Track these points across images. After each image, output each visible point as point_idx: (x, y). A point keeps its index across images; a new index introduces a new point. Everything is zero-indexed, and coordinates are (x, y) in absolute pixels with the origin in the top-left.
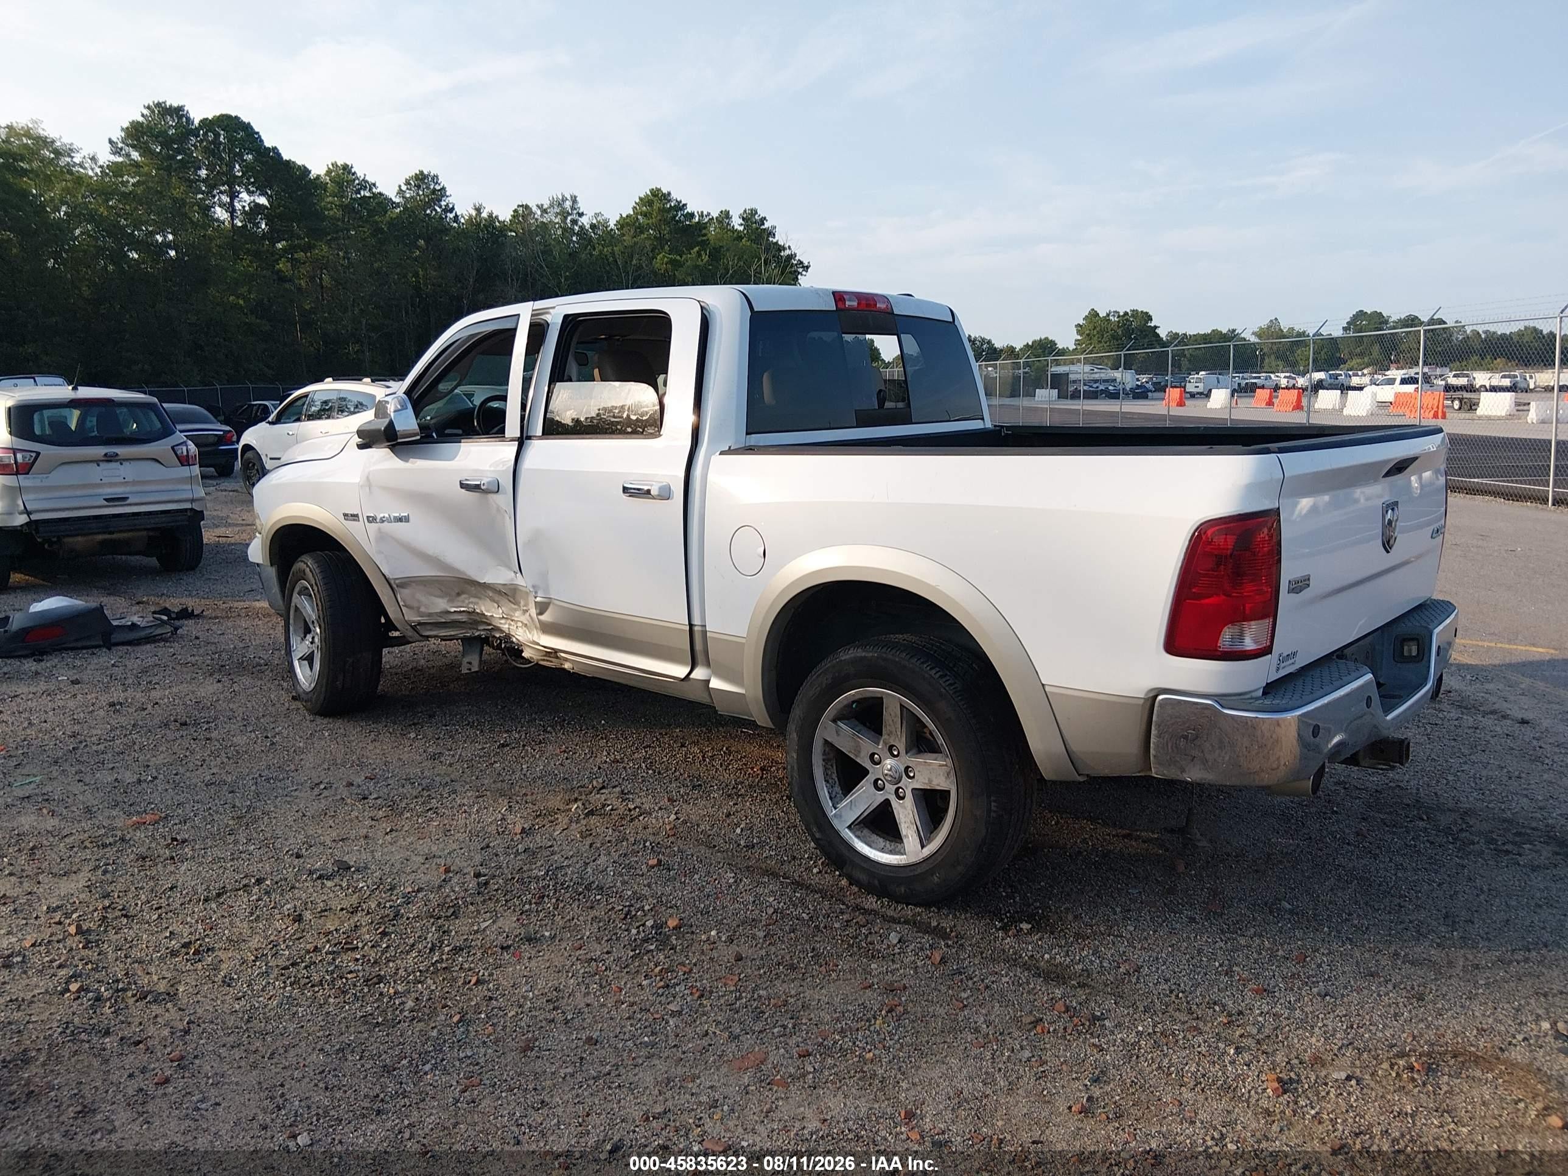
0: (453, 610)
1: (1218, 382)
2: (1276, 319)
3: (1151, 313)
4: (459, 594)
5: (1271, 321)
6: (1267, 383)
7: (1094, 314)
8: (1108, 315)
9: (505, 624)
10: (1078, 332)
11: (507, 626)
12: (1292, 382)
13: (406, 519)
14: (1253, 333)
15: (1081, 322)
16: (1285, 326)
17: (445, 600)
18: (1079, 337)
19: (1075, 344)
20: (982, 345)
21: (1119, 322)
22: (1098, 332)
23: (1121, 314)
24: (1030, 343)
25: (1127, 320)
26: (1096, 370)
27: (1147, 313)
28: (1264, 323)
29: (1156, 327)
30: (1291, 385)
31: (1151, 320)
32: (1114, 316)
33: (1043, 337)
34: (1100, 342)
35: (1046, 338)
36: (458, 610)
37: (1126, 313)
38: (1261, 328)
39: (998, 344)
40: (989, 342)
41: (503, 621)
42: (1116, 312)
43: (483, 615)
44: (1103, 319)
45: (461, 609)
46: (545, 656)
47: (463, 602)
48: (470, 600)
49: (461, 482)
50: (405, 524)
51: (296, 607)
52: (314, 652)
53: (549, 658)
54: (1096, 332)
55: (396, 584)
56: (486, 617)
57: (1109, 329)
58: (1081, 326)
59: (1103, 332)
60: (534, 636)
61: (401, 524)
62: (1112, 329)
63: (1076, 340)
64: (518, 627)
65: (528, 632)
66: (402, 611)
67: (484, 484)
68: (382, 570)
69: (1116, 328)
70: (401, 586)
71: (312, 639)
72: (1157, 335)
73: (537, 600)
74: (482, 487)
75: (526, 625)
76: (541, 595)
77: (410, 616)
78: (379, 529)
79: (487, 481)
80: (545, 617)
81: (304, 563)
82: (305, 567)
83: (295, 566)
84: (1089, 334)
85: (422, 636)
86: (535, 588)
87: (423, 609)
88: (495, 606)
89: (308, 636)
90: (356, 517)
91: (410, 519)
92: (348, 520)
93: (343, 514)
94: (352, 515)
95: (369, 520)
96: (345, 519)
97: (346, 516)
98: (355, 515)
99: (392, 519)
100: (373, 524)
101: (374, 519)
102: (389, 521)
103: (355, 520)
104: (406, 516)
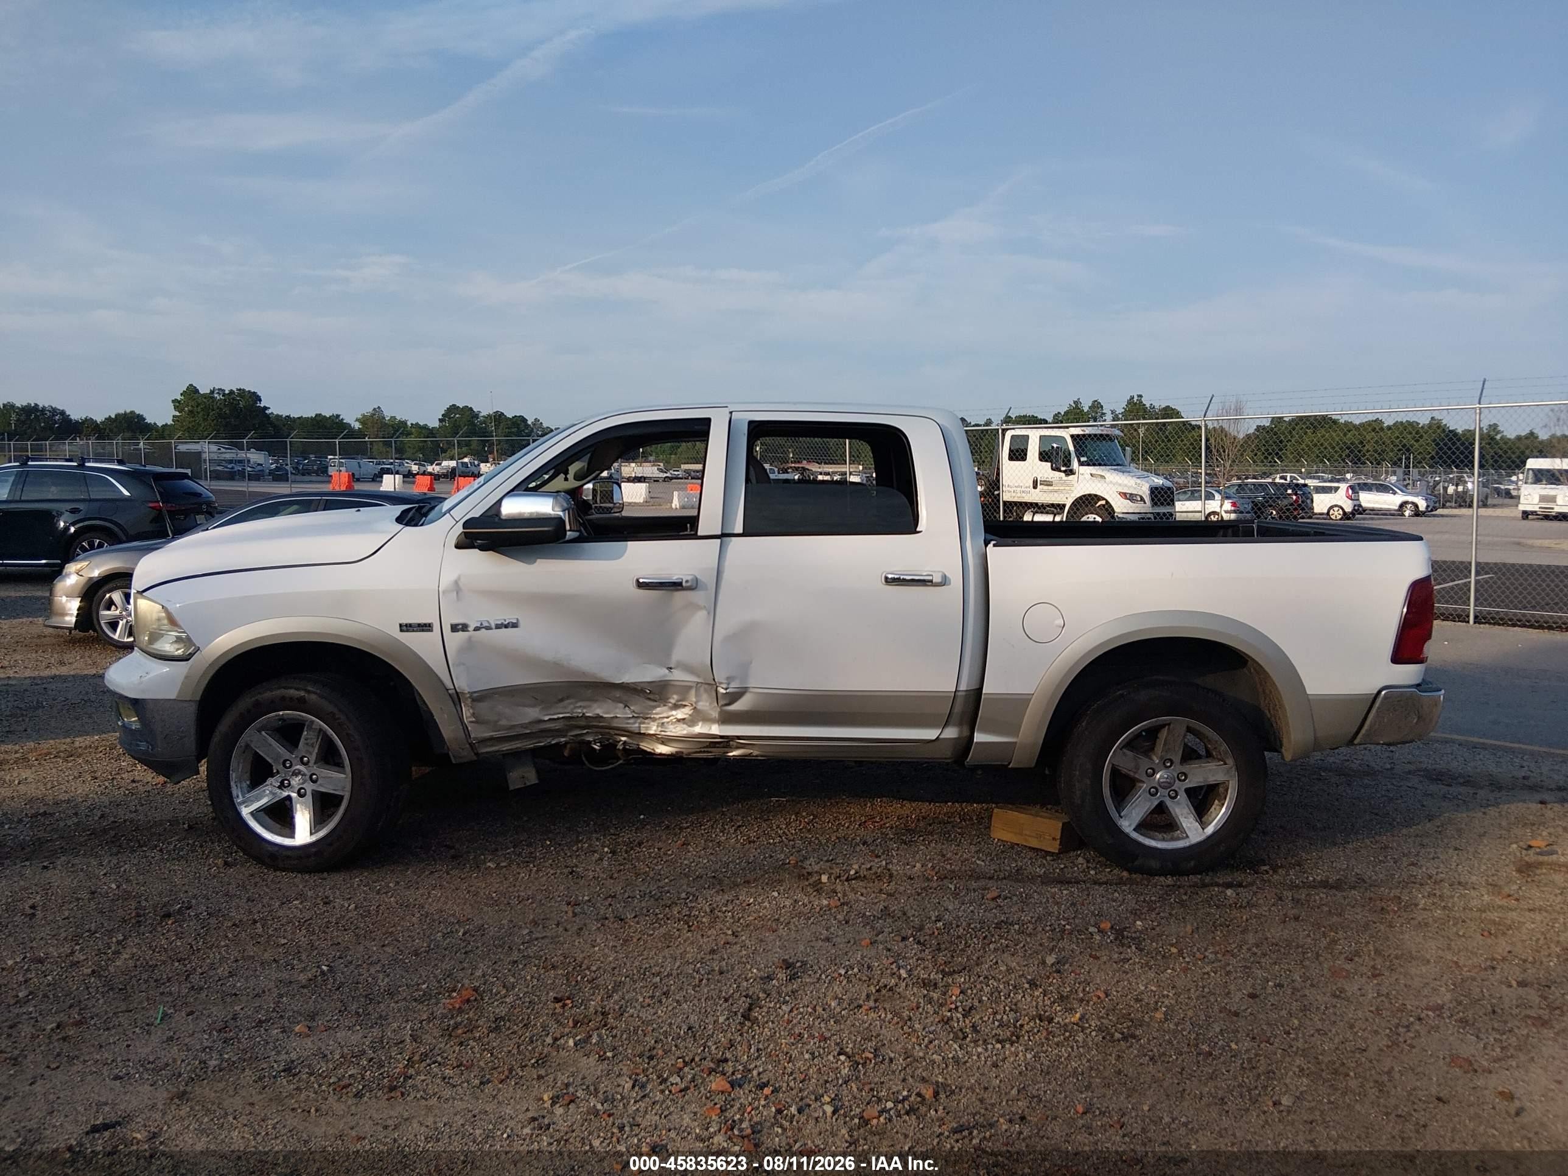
0: (547, 718)
1: (360, 467)
2: (379, 407)
3: (259, 394)
4: (561, 700)
5: (374, 409)
6: (401, 469)
7: (192, 391)
8: (212, 392)
9: (635, 723)
10: (176, 408)
11: (637, 725)
12: (422, 469)
13: (515, 625)
14: (357, 420)
15: (179, 398)
16: (388, 414)
17: (537, 709)
18: (177, 414)
19: (173, 420)
20: (53, 416)
21: (225, 400)
22: (202, 410)
23: (227, 392)
24: (113, 416)
25: (234, 399)
26: (223, 450)
27: (254, 393)
28: (368, 410)
29: (266, 408)
30: (421, 472)
31: (260, 400)
32: (218, 393)
33: (128, 411)
34: (205, 419)
35: (132, 412)
36: (555, 717)
37: (232, 392)
38: (364, 416)
40: (63, 413)
41: (631, 721)
42: (219, 389)
43: (599, 717)
44: (204, 396)
45: (561, 716)
46: (707, 747)
47: (565, 707)
48: (579, 704)
49: (638, 581)
50: (510, 630)
51: (247, 746)
52: (289, 798)
53: (709, 750)
54: (199, 410)
55: (467, 699)
56: (601, 720)
57: (215, 407)
58: (179, 402)
59: (207, 410)
60: (699, 729)
61: (504, 630)
62: (218, 408)
63: (174, 416)
64: (663, 723)
65: (685, 726)
66: (465, 728)
67: (687, 581)
68: (449, 685)
69: (222, 406)
70: (474, 700)
71: (282, 782)
72: (268, 416)
73: (724, 692)
74: (684, 584)
75: (684, 719)
76: (734, 686)
77: (478, 732)
78: (470, 638)
79: (689, 578)
80: (736, 707)
81: (297, 689)
82: (302, 693)
83: (268, 695)
84: (191, 412)
85: (477, 754)
86: (730, 679)
87: (503, 722)
88: (621, 705)
89: (270, 780)
90: (426, 627)
91: (522, 623)
92: (407, 631)
93: (401, 625)
94: (419, 625)
95: (454, 628)
96: (401, 631)
97: (405, 628)
98: (425, 625)
99: (493, 626)
100: (461, 633)
101: (464, 627)
102: (488, 628)
103: (423, 631)
104: (515, 621)
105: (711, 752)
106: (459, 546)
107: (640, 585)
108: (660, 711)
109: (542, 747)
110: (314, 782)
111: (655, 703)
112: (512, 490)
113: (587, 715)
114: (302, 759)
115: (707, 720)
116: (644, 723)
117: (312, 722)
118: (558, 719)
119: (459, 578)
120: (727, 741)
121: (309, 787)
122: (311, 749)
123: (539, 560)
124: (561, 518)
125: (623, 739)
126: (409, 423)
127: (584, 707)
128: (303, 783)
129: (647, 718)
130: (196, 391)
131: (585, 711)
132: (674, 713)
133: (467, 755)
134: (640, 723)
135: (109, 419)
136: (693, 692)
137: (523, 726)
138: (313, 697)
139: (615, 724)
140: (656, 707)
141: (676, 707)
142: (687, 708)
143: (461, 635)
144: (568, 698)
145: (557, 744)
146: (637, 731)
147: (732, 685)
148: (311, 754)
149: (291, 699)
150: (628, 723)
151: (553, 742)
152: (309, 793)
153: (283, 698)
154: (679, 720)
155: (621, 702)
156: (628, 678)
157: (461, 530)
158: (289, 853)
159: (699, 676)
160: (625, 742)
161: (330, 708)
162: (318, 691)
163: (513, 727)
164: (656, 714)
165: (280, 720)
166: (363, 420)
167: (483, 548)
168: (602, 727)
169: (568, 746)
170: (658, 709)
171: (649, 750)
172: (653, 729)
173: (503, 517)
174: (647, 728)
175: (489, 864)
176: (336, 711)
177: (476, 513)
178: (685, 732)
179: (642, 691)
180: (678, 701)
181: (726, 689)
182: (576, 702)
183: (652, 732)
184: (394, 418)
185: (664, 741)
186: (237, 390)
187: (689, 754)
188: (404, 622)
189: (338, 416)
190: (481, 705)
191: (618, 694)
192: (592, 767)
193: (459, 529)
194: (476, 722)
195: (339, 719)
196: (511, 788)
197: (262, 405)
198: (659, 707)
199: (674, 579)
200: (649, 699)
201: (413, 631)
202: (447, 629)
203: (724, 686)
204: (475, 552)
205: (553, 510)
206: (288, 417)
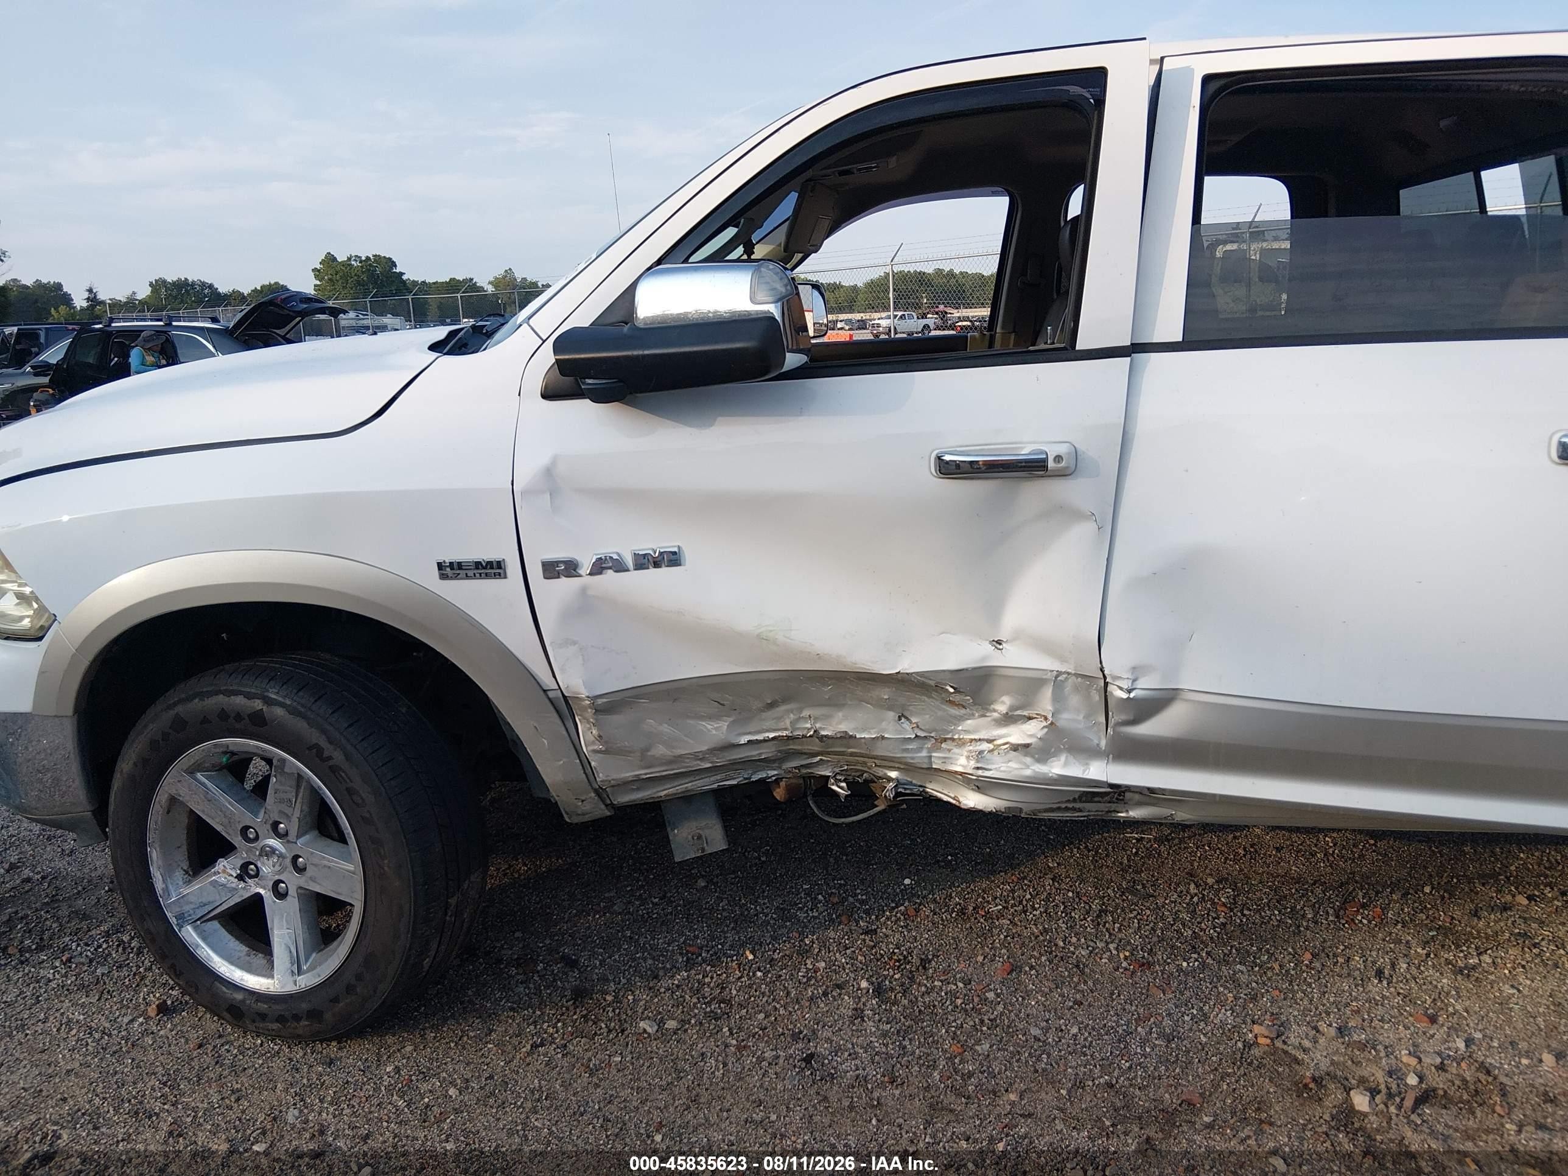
0: (744, 740)
2: (510, 269)
3: (394, 259)
4: (772, 705)
5: (506, 271)
7: (330, 259)
8: (349, 259)
9: (920, 749)
10: (316, 277)
11: (924, 754)
13: (673, 559)
14: (490, 283)
15: (318, 266)
16: (519, 275)
17: (724, 725)
18: (318, 283)
19: (315, 289)
20: (203, 290)
21: (362, 267)
22: (341, 277)
23: (363, 258)
24: (259, 288)
25: (370, 265)
26: (361, 316)
27: (390, 259)
28: (499, 272)
29: (402, 274)
31: (396, 266)
32: (355, 260)
33: (272, 282)
34: (344, 288)
35: (276, 283)
36: (760, 737)
37: (368, 258)
38: (496, 278)
39: (223, 288)
40: (211, 286)
41: (914, 744)
42: (356, 256)
43: (846, 738)
44: (343, 264)
45: (772, 735)
46: (1074, 800)
47: (779, 719)
48: (806, 713)
49: (939, 458)
50: (664, 571)
51: (173, 800)
52: (258, 899)
53: (1078, 805)
54: (338, 277)
55: (584, 709)
56: (851, 741)
57: (353, 274)
58: (319, 271)
59: (345, 277)
60: (1059, 767)
61: (652, 572)
62: (355, 275)
63: (315, 286)
64: (981, 752)
65: (1028, 760)
66: (584, 763)
67: (1058, 458)
68: (548, 682)
69: (359, 273)
70: (598, 711)
71: (245, 867)
72: (404, 282)
73: (1124, 696)
74: (1051, 464)
75: (1027, 746)
76: (1147, 684)
77: (607, 771)
78: (584, 590)
79: (1062, 449)
80: (1147, 729)
81: (249, 696)
82: (258, 704)
83: (197, 704)
84: (330, 279)
85: (610, 806)
86: (1137, 671)
87: (660, 750)
88: (892, 715)
89: (222, 864)
90: (492, 569)
91: (688, 556)
92: (456, 577)
93: (440, 566)
94: (478, 565)
95: (551, 570)
96: (443, 577)
97: (450, 570)
98: (490, 564)
99: (629, 562)
100: (563, 580)
101: (570, 568)
102: (619, 567)
103: (487, 576)
104: (676, 549)
105: (1080, 810)
106: (549, 394)
107: (948, 469)
108: (973, 727)
109: (732, 787)
110: (301, 870)
111: (963, 711)
112: (659, 262)
113: (823, 733)
114: (275, 825)
115: (1083, 750)
116: (939, 749)
117: (283, 761)
118: (765, 741)
119: (555, 461)
120: (1119, 793)
121: (292, 881)
122: (289, 811)
123: (720, 419)
124: (774, 318)
125: (893, 774)
126: (540, 284)
127: (816, 719)
128: (280, 872)
129: (945, 740)
130: (335, 259)
131: (818, 725)
132: (1003, 731)
133: (591, 808)
134: (930, 750)
135: (255, 291)
136: (1048, 692)
137: (696, 756)
138: (279, 711)
139: (881, 750)
140: (961, 719)
141: (1009, 719)
142: (1033, 723)
143: (565, 585)
144: (785, 700)
145: (762, 781)
146: (925, 766)
147: (1140, 684)
148: (288, 817)
149: (239, 717)
150: (907, 750)
151: (755, 778)
152: (292, 892)
153: (223, 715)
154: (1015, 748)
155: (890, 708)
156: (910, 663)
157: (551, 359)
158: (263, 1007)
159: (1063, 660)
160: (898, 783)
161: (314, 736)
162: (288, 702)
163: (678, 759)
164: (966, 732)
165: (225, 753)
166: (496, 283)
167: (600, 397)
168: (852, 754)
169: (783, 784)
170: (969, 723)
171: (945, 798)
172: (962, 762)
173: (641, 326)
174: (945, 760)
175: (642, 1024)
176: (323, 742)
177: (584, 319)
178: (1028, 772)
179: (939, 688)
180: (1013, 708)
181: (1129, 691)
182: (801, 710)
183: (959, 769)
184: (524, 279)
185: (981, 786)
186: (374, 256)
187: (1034, 813)
188: (448, 557)
189: (471, 280)
190: (615, 719)
191: (885, 694)
192: (827, 818)
193: (547, 357)
194: (606, 752)
195: (330, 758)
196: (677, 859)
197: (398, 271)
198: (971, 716)
199: (1026, 451)
200: (952, 703)
201: (467, 577)
202: (535, 572)
203: (1126, 685)
204: (584, 405)
205: (753, 300)
206: (424, 282)
